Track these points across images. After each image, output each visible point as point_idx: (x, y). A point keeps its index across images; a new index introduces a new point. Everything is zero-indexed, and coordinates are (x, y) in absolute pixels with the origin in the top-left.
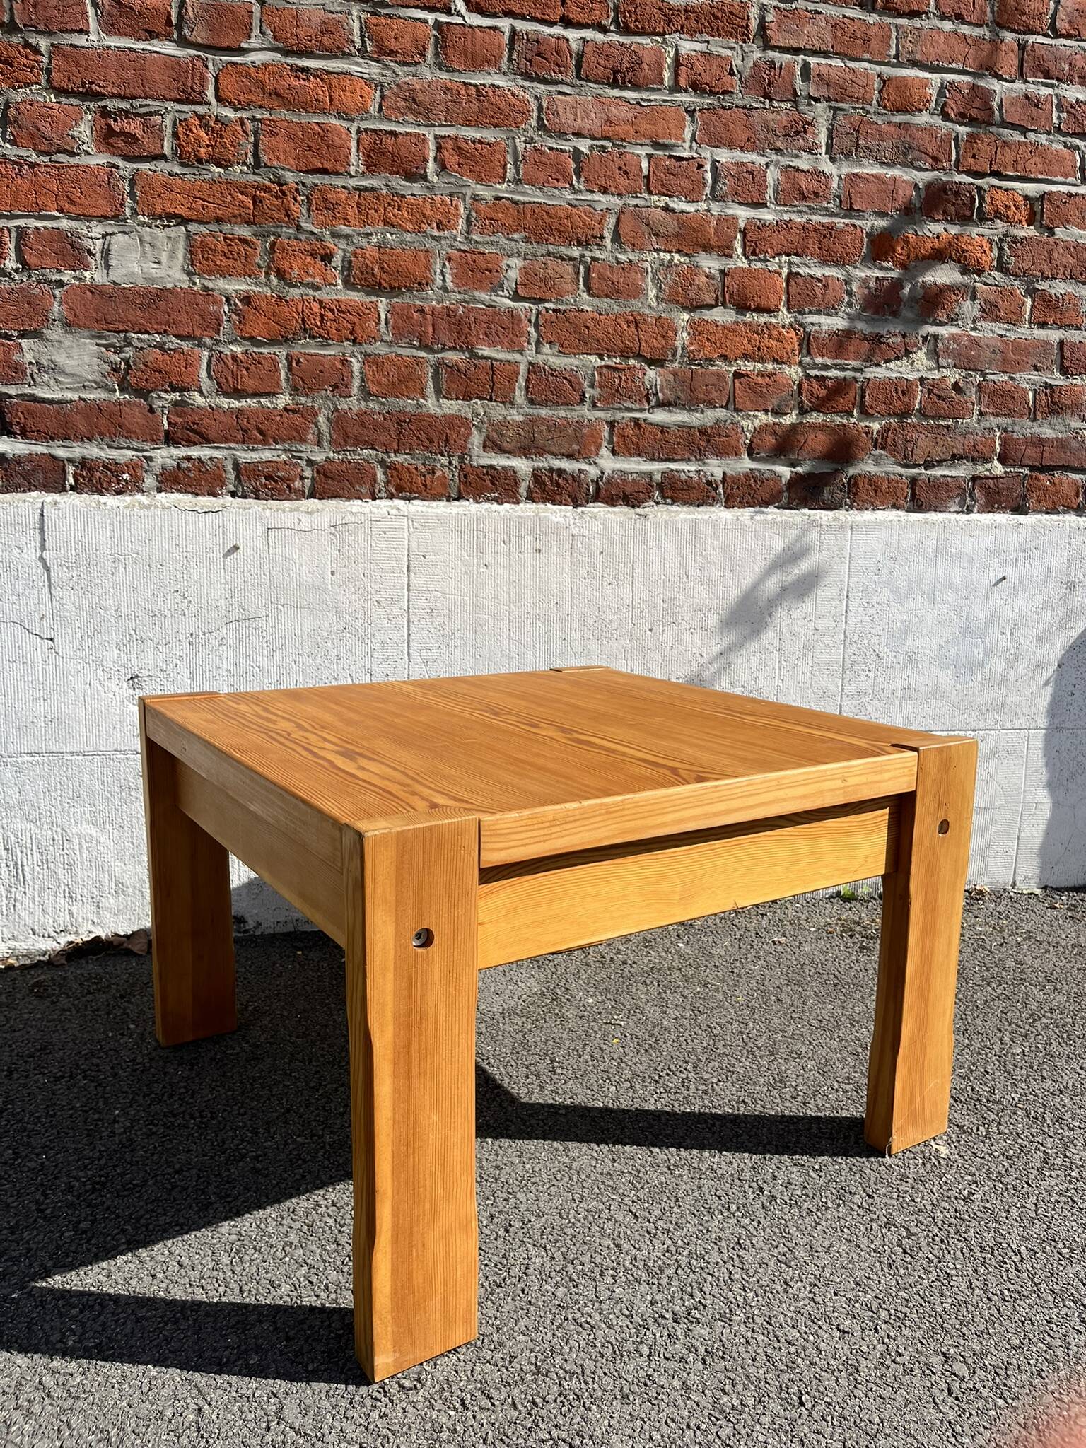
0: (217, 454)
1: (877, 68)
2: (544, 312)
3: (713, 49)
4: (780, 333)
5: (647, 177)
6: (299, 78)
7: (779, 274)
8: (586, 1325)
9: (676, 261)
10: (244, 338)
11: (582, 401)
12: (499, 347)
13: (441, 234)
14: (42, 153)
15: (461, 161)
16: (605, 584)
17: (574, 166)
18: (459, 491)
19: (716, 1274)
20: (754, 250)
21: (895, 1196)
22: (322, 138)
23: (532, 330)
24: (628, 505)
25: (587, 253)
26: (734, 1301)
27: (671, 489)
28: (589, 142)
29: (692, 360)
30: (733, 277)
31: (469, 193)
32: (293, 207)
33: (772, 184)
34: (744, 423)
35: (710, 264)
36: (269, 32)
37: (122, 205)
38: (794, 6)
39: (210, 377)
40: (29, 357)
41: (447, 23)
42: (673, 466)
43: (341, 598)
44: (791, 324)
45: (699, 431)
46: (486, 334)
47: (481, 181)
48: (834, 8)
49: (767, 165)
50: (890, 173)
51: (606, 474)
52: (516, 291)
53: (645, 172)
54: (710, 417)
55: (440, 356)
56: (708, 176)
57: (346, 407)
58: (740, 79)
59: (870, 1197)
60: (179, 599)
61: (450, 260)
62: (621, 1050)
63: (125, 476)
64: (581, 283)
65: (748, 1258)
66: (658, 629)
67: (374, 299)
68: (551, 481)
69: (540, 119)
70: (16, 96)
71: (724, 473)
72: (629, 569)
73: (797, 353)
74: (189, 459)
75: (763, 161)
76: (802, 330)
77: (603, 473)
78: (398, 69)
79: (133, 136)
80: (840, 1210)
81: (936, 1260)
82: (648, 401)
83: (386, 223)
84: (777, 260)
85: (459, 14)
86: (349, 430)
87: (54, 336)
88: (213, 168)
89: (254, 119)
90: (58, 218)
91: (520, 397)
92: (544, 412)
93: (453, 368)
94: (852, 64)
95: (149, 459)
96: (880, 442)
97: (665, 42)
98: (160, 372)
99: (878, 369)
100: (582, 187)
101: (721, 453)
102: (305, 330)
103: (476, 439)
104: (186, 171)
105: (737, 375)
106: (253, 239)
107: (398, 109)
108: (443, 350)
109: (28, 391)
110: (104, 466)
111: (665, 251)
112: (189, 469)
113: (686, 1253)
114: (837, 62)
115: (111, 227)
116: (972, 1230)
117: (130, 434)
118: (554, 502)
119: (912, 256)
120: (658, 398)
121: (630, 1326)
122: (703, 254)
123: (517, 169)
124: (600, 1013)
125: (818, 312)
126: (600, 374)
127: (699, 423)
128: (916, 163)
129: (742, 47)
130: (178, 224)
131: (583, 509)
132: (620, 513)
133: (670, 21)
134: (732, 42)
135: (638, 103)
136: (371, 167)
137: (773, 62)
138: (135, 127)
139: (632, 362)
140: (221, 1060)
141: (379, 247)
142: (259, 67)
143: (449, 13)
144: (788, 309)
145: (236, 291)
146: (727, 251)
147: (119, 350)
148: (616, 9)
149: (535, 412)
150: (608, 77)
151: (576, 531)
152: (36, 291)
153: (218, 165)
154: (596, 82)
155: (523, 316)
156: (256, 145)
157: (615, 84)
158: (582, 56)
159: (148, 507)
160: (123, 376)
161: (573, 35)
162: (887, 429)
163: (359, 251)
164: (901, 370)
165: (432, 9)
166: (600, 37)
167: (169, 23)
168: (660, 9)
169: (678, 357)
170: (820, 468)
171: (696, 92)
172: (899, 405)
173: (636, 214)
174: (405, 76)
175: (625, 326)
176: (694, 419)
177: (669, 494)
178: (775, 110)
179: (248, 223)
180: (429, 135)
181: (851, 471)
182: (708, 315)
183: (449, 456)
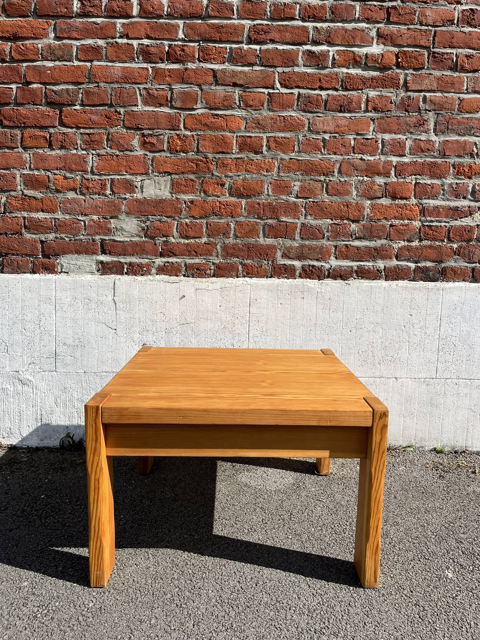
0: (178, 260)
1: (458, 95)
2: (308, 202)
3: (384, 94)
4: (411, 208)
5: (354, 147)
6: (215, 118)
7: (411, 183)
8: (279, 629)
9: (365, 180)
10: (190, 216)
11: (323, 238)
12: (289, 217)
13: (268, 174)
14: (120, 151)
15: (277, 145)
16: (331, 312)
17: (322, 144)
18: (271, 274)
19: (337, 616)
20: (400, 174)
21: (423, 592)
22: (223, 140)
23: (303, 210)
24: (342, 279)
25: (327, 179)
26: (341, 628)
27: (361, 273)
28: (329, 135)
29: (371, 220)
30: (390, 185)
31: (279, 157)
32: (211, 167)
33: (408, 146)
34: (394, 245)
35: (380, 180)
36: (204, 101)
37: (148, 169)
38: (420, 72)
39: (177, 231)
40: (113, 226)
41: (273, 93)
42: (362, 263)
43: (223, 316)
44: (416, 204)
45: (374, 249)
46: (284, 212)
47: (284, 153)
48: (439, 72)
49: (406, 139)
50: (463, 139)
51: (333, 267)
52: (297, 195)
53: (353, 145)
54: (379, 243)
55: (265, 221)
56: (380, 145)
57: (228, 242)
58: (395, 105)
59: (412, 592)
60: (162, 315)
61: (271, 183)
62: (321, 512)
63: (145, 269)
64: (324, 190)
65: (352, 611)
66: (354, 331)
67: (240, 200)
68: (309, 270)
69: (309, 127)
70: (112, 131)
71: (385, 266)
72: (341, 306)
73: (419, 215)
74: (168, 262)
75: (404, 137)
76: (421, 206)
77: (331, 266)
78: (253, 112)
79: (153, 144)
80: (397, 596)
81: (432, 623)
82: (352, 237)
83: (246, 171)
84: (410, 177)
85: (277, 89)
86: (229, 251)
87: (122, 218)
88: (182, 154)
89: (198, 135)
90: (125, 175)
91: (297, 237)
92: (307, 243)
93: (270, 226)
94: (446, 95)
95: (154, 262)
96: (457, 252)
97: (362, 92)
98: (159, 230)
99: (456, 221)
100: (326, 153)
101: (383, 258)
102: (213, 213)
103: (279, 254)
104: (172, 155)
105: (391, 226)
106: (196, 179)
107: (253, 127)
108: (267, 219)
109: (112, 238)
110: (137, 265)
111: (360, 176)
112: (168, 266)
113: (326, 605)
114: (439, 94)
115: (144, 177)
116: (452, 612)
117: (147, 253)
118: (310, 278)
119: (473, 173)
120: (356, 236)
121: (296, 632)
122: (377, 177)
123: (299, 147)
124: (316, 495)
125: (429, 198)
126: (331, 227)
127: (374, 246)
128: (475, 134)
129: (396, 92)
130: (168, 175)
131: (322, 281)
132: (339, 283)
133: (365, 84)
134: (392, 90)
135: (350, 118)
136: (241, 150)
137: (410, 97)
138: (154, 140)
139: (345, 221)
140: (163, 499)
141: (243, 180)
142: (200, 115)
143: (273, 89)
144: (415, 198)
145: (188, 199)
146: (388, 175)
147: (145, 222)
148: (342, 81)
149: (303, 242)
150: (338, 109)
151: (319, 290)
152: (117, 202)
153: (184, 153)
154: (333, 111)
155: (300, 205)
156: (198, 144)
157: (340, 111)
158: (327, 101)
159: (152, 281)
160: (146, 232)
161: (323, 93)
162: (461, 247)
163: (235, 182)
164: (467, 221)
165: (267, 88)
166: (335, 93)
167: (167, 100)
168: (361, 79)
169: (365, 219)
170: (429, 264)
171: (375, 112)
172: (466, 236)
173: (349, 162)
174: (256, 115)
175: (342, 207)
176: (372, 244)
177: (360, 275)
178: (410, 116)
179: (194, 173)
180: (264, 136)
181: (443, 265)
182: (379, 201)
183: (268, 260)
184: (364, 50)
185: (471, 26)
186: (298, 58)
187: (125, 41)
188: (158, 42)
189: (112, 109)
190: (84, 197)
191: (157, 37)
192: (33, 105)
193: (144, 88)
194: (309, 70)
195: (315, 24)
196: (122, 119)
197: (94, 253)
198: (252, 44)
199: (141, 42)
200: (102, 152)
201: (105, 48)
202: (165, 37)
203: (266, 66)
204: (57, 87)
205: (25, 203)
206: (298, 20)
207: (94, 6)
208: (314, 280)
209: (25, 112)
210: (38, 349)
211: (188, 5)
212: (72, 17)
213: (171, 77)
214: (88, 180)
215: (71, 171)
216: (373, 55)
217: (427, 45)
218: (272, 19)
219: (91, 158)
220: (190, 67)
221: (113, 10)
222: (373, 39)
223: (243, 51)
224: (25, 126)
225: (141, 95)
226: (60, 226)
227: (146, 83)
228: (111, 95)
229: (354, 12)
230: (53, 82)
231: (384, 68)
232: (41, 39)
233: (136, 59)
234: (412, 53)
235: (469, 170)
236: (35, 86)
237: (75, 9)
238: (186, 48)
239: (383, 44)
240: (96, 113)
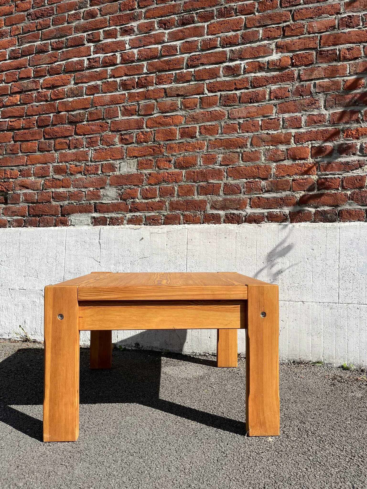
0: (141, 214)
1: (342, 78)
2: (229, 168)
3: (282, 86)
4: (308, 165)
5: (261, 126)
6: (165, 118)
7: (308, 147)
10: (148, 184)
11: (240, 193)
12: (215, 180)
13: (200, 151)
14: (108, 146)
15: (206, 131)
16: (247, 248)
17: (238, 127)
18: (203, 221)
22: (170, 132)
23: (225, 174)
24: (256, 223)
25: (242, 150)
27: (270, 218)
28: (243, 119)
29: (277, 177)
30: (291, 150)
31: (208, 139)
32: (162, 150)
33: (304, 120)
34: (297, 195)
35: (282, 147)
36: (158, 109)
37: (124, 155)
38: (310, 67)
39: (140, 195)
40: (102, 193)
41: (203, 97)
42: (271, 210)
43: (169, 252)
44: (313, 162)
45: (280, 199)
46: (212, 176)
47: (211, 135)
48: (325, 64)
49: (302, 115)
50: (349, 110)
51: (248, 214)
52: (220, 163)
53: (260, 124)
54: (284, 194)
55: (199, 184)
56: (281, 122)
57: (173, 200)
58: (292, 93)
60: (129, 252)
61: (202, 157)
63: (120, 221)
64: (240, 158)
66: (265, 263)
67: (182, 170)
68: (231, 217)
69: (228, 116)
70: (103, 134)
71: (290, 212)
72: (255, 243)
73: (316, 171)
74: (134, 216)
75: (300, 114)
76: (318, 164)
77: (247, 214)
78: (190, 111)
79: (127, 139)
82: (262, 191)
83: (185, 150)
84: (307, 143)
85: (206, 94)
86: (174, 206)
87: (107, 188)
88: (144, 144)
89: (154, 130)
90: (110, 160)
91: (221, 193)
92: (229, 197)
93: (202, 187)
94: (332, 79)
95: (125, 216)
96: (352, 198)
97: (266, 88)
98: (129, 194)
99: (348, 173)
100: (241, 132)
101: (288, 205)
102: (164, 181)
103: (208, 206)
104: (138, 145)
106: (153, 159)
107: (190, 121)
108: (200, 182)
109: (101, 201)
110: (115, 219)
111: (267, 146)
112: (134, 218)
114: (326, 80)
115: (121, 161)
117: (121, 210)
118: (231, 223)
119: (360, 134)
120: (265, 190)
122: (280, 145)
123: (222, 130)
125: (323, 157)
126: (246, 184)
127: (280, 196)
128: (359, 105)
129: (292, 83)
130: (135, 158)
131: (241, 225)
132: (253, 226)
133: (268, 81)
134: (289, 83)
135: (258, 106)
136: (182, 137)
137: (303, 85)
138: (127, 137)
139: (257, 180)
141: (183, 157)
142: (156, 118)
143: (203, 94)
144: (312, 158)
145: (148, 173)
146: (288, 143)
147: (121, 190)
148: (251, 82)
149: (226, 197)
150: (249, 101)
151: (238, 232)
152: (104, 178)
153: (145, 143)
154: (245, 103)
155: (222, 170)
156: (154, 136)
157: (251, 103)
158: (241, 97)
159: (123, 228)
160: (121, 196)
161: (238, 92)
162: (354, 193)
163: (178, 159)
164: (358, 172)
165: (199, 94)
166: (246, 91)
167: (136, 111)
168: (265, 79)
169: (272, 176)
170: (327, 208)
171: (277, 99)
172: (358, 185)
173: (258, 137)
174: (191, 112)
175: (254, 170)
176: (278, 195)
177: (270, 219)
178: (304, 99)
179: (151, 155)
180: (197, 126)
181: (339, 209)
182: (282, 163)
183: (200, 211)
184: (267, 59)
185: (350, 27)
186: (220, 72)
187: (113, 79)
188: (132, 77)
189: (104, 121)
190: (85, 177)
191: (131, 74)
192: (61, 124)
193: (123, 106)
194: (227, 79)
195: (231, 48)
196: (109, 126)
197: (90, 212)
198: (189, 69)
199: (121, 78)
200: (97, 148)
201: (101, 85)
202: (136, 73)
203: (198, 81)
204: (74, 112)
205: (54, 183)
206: (219, 47)
207: (95, 62)
208: (234, 224)
209: (56, 129)
210: (54, 275)
211: (149, 51)
212: (84, 70)
213: (138, 97)
214: (88, 165)
215: (79, 161)
216: (273, 61)
217: (315, 46)
218: (202, 50)
219: (90, 152)
220: (150, 89)
221: (106, 62)
222: (272, 50)
223: (183, 74)
224: (56, 138)
225: (120, 110)
226: (71, 196)
227: (124, 103)
228: (104, 113)
229: (258, 35)
230: (72, 109)
231: (281, 69)
232: (67, 85)
233: (119, 89)
234: (303, 54)
235: (356, 133)
236: (62, 113)
237: (85, 65)
238: (147, 78)
239: (280, 52)
240: (94, 125)
